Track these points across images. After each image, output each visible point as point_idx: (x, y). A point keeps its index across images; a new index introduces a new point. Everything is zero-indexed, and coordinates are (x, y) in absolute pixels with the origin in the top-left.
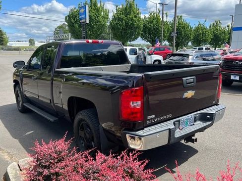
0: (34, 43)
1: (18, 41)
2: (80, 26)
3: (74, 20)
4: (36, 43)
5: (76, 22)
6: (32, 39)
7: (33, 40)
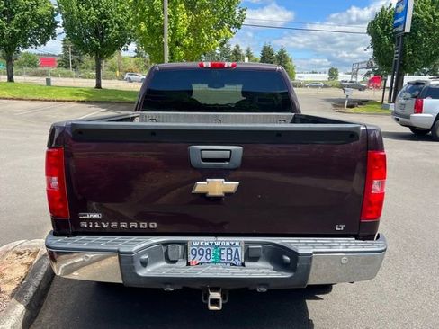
0: (337, 75)
1: (313, 72)
2: (393, 41)
3: (382, 29)
4: (340, 74)
5: (385, 33)
6: (335, 68)
7: (336, 70)
